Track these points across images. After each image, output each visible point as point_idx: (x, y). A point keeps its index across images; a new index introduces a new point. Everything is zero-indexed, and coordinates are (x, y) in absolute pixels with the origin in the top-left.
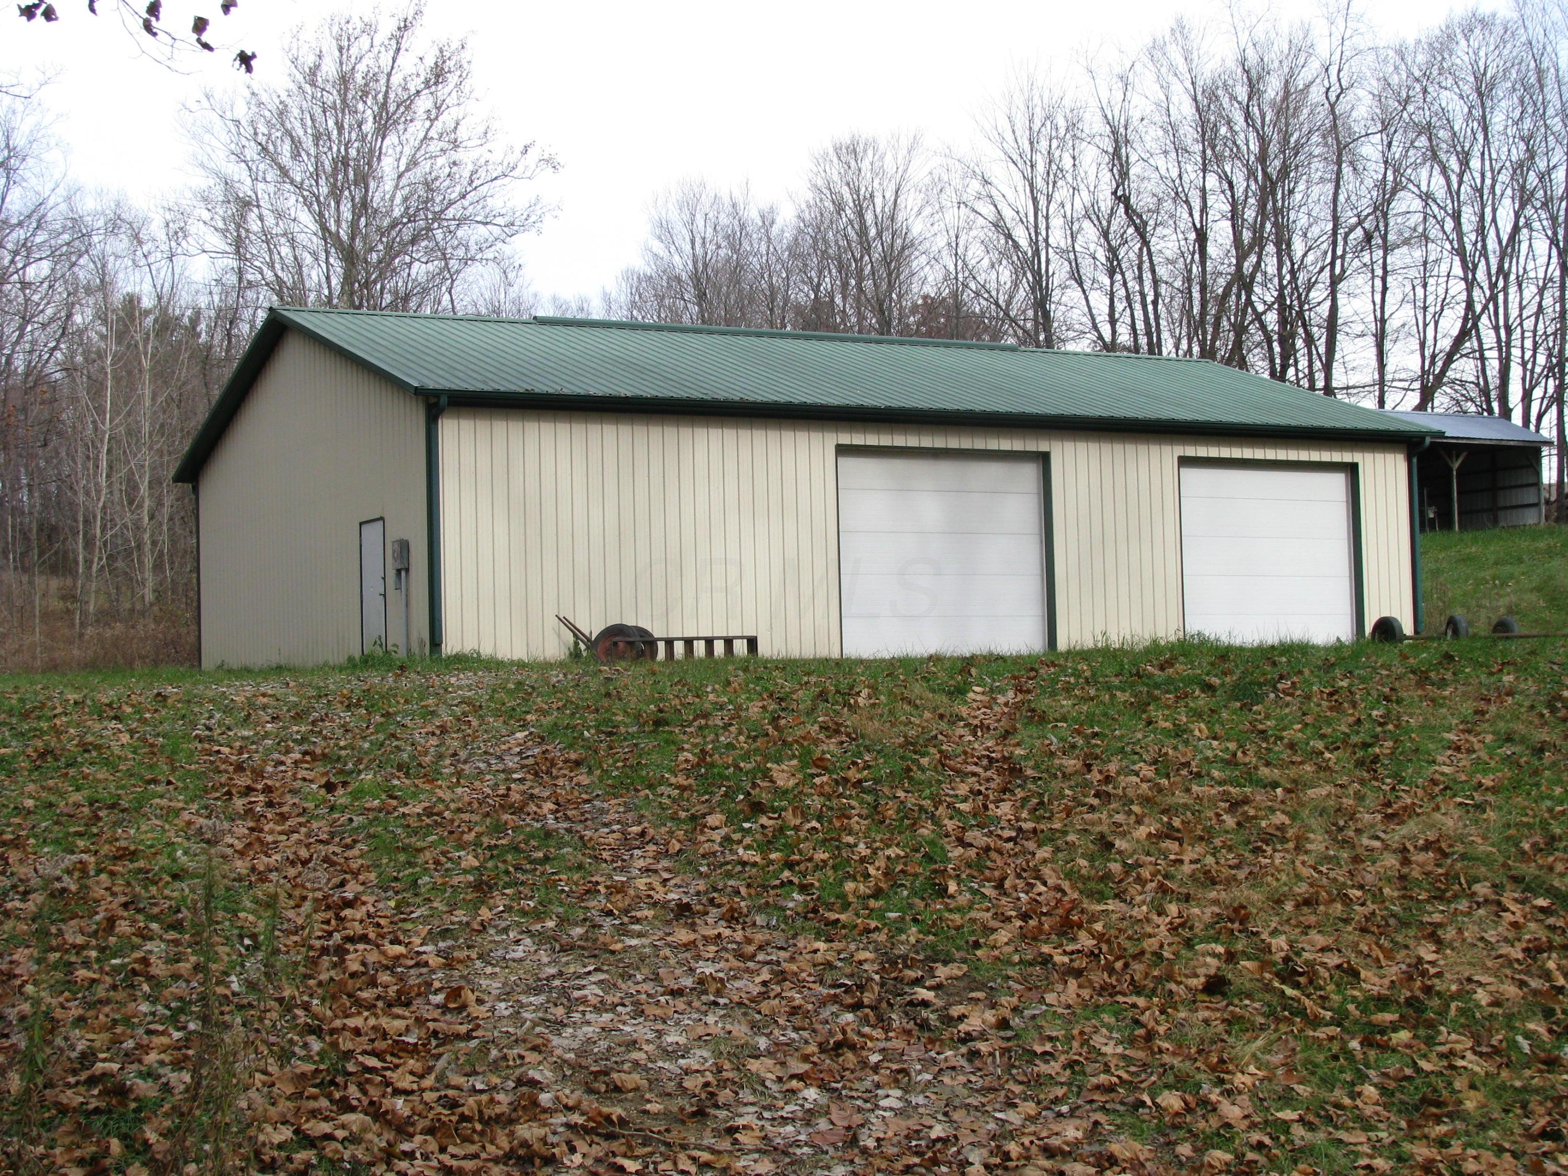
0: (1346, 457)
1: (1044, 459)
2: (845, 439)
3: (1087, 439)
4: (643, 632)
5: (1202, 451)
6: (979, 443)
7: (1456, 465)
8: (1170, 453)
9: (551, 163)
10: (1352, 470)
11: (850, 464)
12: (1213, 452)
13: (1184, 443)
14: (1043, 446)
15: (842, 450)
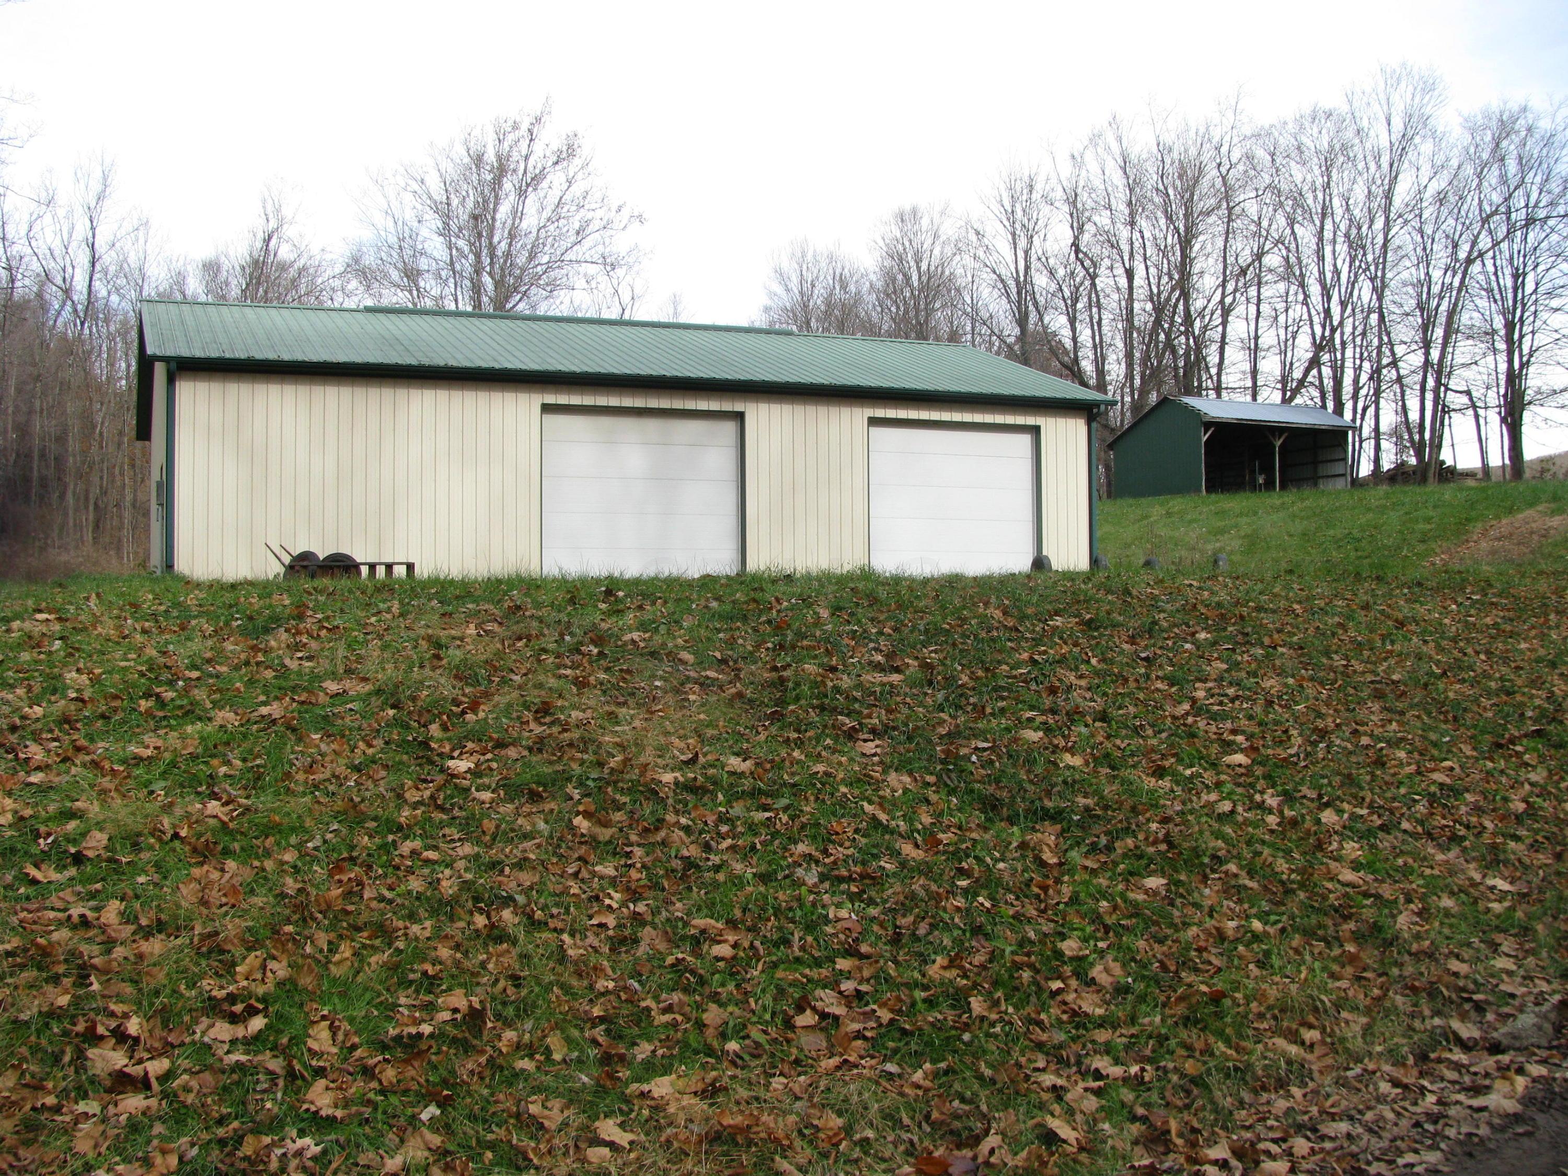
0: (1030, 420)
1: (740, 417)
2: (551, 399)
3: (781, 402)
4: (348, 558)
5: (891, 413)
6: (678, 404)
7: (1278, 443)
8: (860, 415)
9: (640, 218)
10: (1035, 431)
11: (555, 421)
12: (902, 414)
13: (874, 406)
14: (738, 407)
15: (547, 409)
